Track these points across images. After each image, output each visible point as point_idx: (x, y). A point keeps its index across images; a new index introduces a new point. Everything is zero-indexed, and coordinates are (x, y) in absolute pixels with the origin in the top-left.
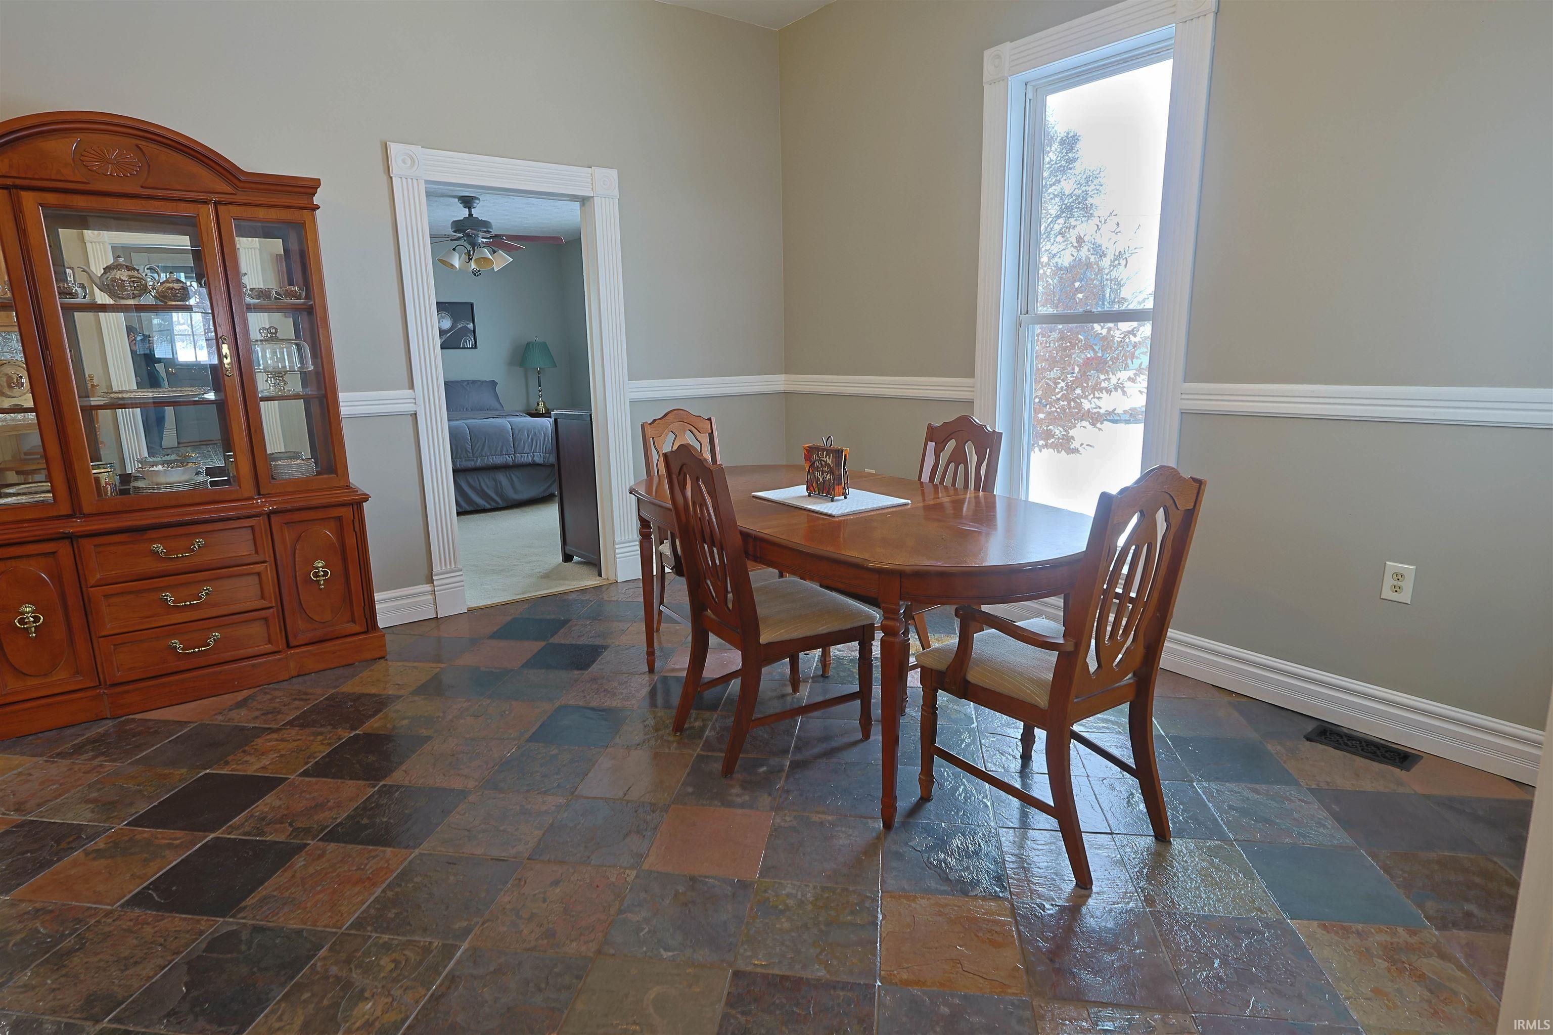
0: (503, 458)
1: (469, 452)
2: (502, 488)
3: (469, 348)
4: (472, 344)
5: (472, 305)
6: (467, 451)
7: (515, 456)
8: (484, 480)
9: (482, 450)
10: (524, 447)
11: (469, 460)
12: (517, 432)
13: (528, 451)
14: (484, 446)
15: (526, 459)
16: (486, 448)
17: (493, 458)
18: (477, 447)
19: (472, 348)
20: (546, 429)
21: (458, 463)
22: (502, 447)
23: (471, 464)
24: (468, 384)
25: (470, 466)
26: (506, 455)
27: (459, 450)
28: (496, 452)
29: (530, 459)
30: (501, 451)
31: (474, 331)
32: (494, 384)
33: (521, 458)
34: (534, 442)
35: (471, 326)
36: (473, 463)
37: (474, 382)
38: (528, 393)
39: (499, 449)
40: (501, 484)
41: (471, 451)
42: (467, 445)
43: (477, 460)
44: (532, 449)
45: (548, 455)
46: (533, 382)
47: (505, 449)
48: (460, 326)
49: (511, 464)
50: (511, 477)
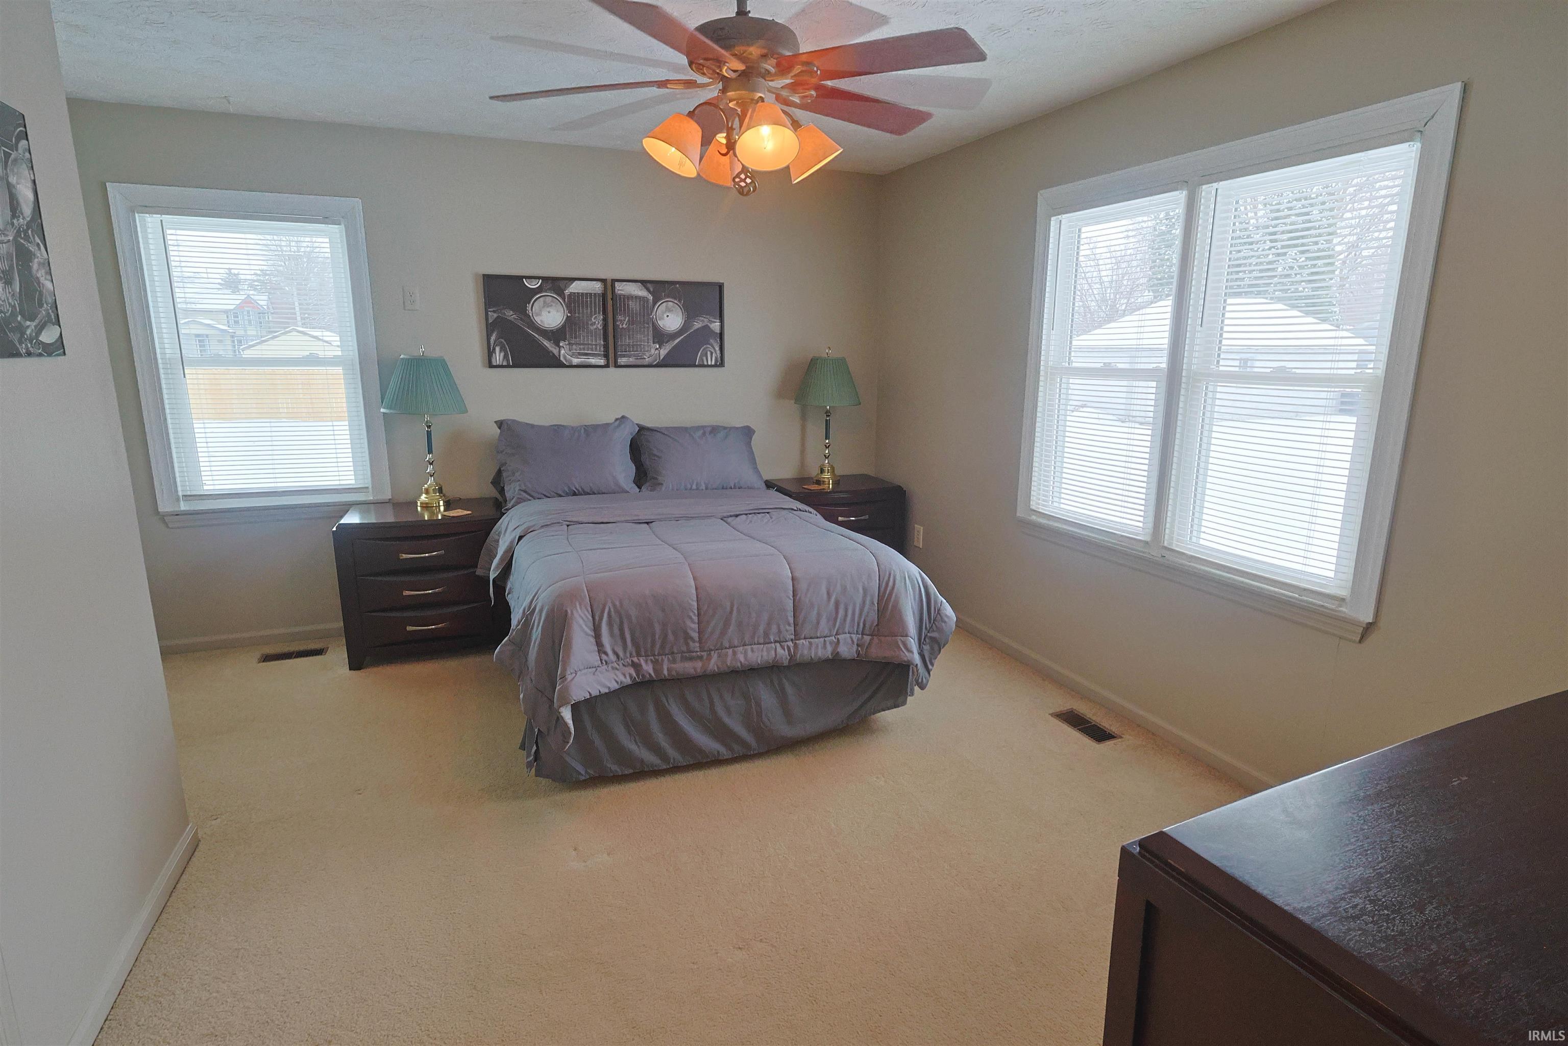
0: (768, 651)
1: (692, 639)
2: (759, 714)
3: (711, 366)
4: (716, 358)
5: (721, 287)
6: (688, 637)
7: (796, 645)
8: (721, 697)
9: (723, 633)
10: (818, 623)
11: (691, 659)
12: (803, 586)
13: (826, 632)
14: (727, 624)
15: (819, 650)
16: (732, 628)
17: (746, 653)
18: (712, 624)
19: (715, 366)
20: (869, 577)
21: (665, 667)
22: (769, 624)
23: (695, 669)
24: (704, 434)
25: (692, 671)
26: (776, 642)
27: (671, 637)
28: (753, 637)
29: (829, 649)
30: (766, 634)
31: (721, 335)
32: (748, 432)
33: (810, 649)
34: (841, 612)
35: (716, 326)
36: (699, 664)
37: (714, 430)
38: (803, 444)
39: (761, 629)
40: (758, 705)
41: (695, 635)
42: (689, 623)
43: (709, 657)
44: (834, 625)
45: (867, 638)
46: (815, 430)
47: (774, 628)
48: (697, 325)
49: (786, 663)
50: (783, 689)
